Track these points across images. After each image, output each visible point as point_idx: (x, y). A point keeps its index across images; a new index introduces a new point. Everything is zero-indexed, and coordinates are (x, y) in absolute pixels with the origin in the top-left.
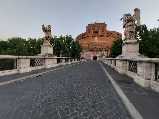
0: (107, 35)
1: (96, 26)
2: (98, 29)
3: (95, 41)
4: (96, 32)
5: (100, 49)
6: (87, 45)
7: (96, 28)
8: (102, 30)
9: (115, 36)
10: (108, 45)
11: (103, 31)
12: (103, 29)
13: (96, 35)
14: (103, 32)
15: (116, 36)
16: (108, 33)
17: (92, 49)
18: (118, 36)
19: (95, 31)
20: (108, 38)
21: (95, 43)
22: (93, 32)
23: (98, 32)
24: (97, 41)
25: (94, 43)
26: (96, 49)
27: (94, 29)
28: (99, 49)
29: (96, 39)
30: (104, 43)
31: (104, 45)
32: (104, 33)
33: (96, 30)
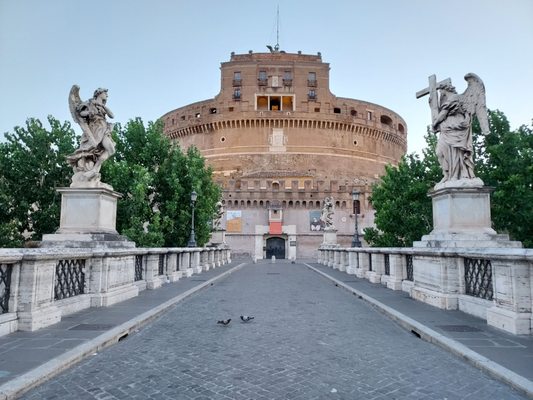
0: (333, 117)
1: (273, 70)
2: (287, 84)
3: (273, 150)
4: (275, 102)
5: (302, 193)
6: (227, 173)
7: (275, 81)
8: (308, 91)
9: (371, 124)
10: (338, 173)
11: (312, 98)
12: (313, 85)
13: (274, 115)
14: (312, 106)
15: (379, 126)
16: (337, 111)
17: (257, 197)
18: (387, 129)
19: (270, 94)
20: (337, 136)
21: (272, 158)
22: (262, 101)
23: (289, 104)
24: (283, 150)
25: (266, 163)
26: (282, 196)
27: (263, 85)
28: (295, 197)
29: (278, 140)
30: (319, 161)
31: (320, 175)
32: (317, 110)
33: (275, 89)
